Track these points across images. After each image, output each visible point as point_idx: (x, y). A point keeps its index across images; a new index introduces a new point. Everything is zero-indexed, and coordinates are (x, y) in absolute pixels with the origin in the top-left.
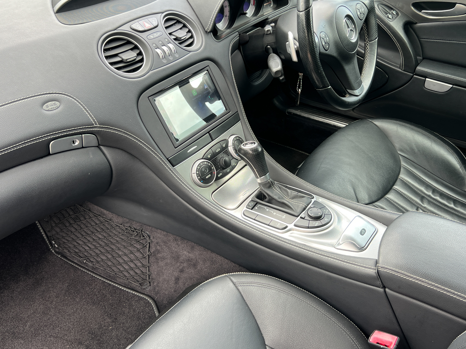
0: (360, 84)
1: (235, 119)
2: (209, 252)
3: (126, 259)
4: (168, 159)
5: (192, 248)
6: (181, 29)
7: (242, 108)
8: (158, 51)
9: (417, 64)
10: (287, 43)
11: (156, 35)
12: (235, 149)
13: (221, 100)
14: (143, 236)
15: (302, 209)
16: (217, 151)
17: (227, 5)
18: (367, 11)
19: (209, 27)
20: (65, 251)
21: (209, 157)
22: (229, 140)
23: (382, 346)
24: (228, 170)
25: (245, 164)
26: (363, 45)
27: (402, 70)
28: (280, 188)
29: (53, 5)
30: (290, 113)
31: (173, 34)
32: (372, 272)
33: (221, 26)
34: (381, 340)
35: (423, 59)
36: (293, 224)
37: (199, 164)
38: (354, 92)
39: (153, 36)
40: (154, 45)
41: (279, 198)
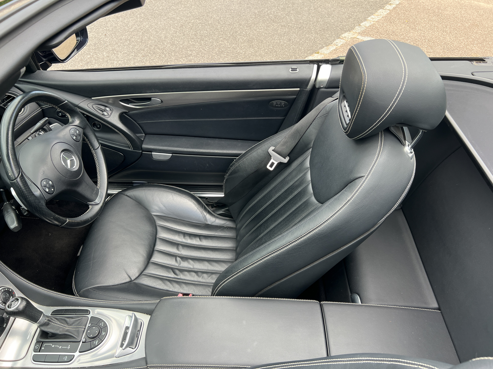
0: (97, 193)
9: (142, 142)
18: (81, 130)
24: (4, 325)
27: (132, 149)
35: (146, 134)
36: (78, 351)
41: (60, 332)
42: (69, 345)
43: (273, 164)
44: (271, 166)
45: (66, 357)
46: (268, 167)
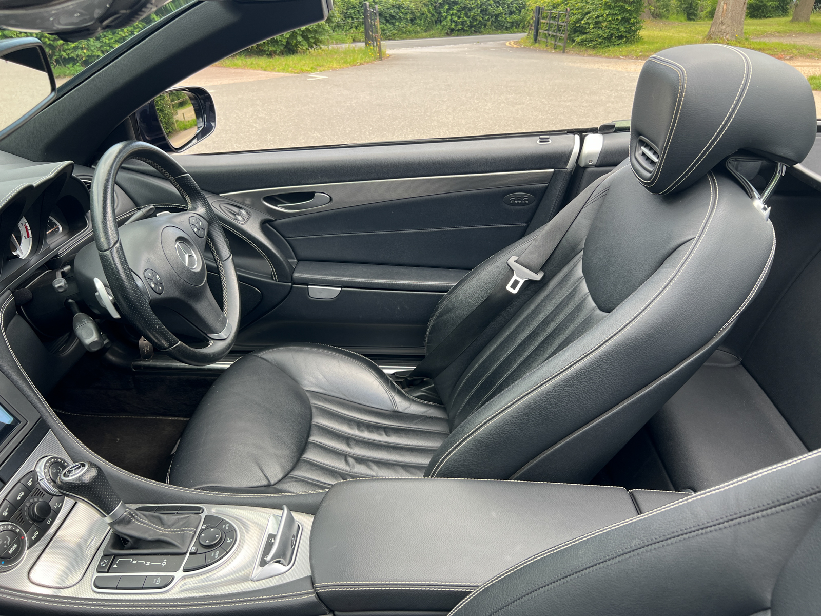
0: (224, 322)
1: (41, 429)
9: (293, 270)
10: (97, 294)
12: (53, 482)
15: (190, 538)
18: (206, 223)
21: (6, 514)
24: (48, 520)
27: (276, 281)
30: (138, 368)
32: (311, 598)
35: (298, 260)
36: (181, 568)
38: (219, 336)
41: (150, 536)
42: (165, 560)
43: (516, 282)
44: (514, 286)
45: (159, 578)
46: (509, 288)
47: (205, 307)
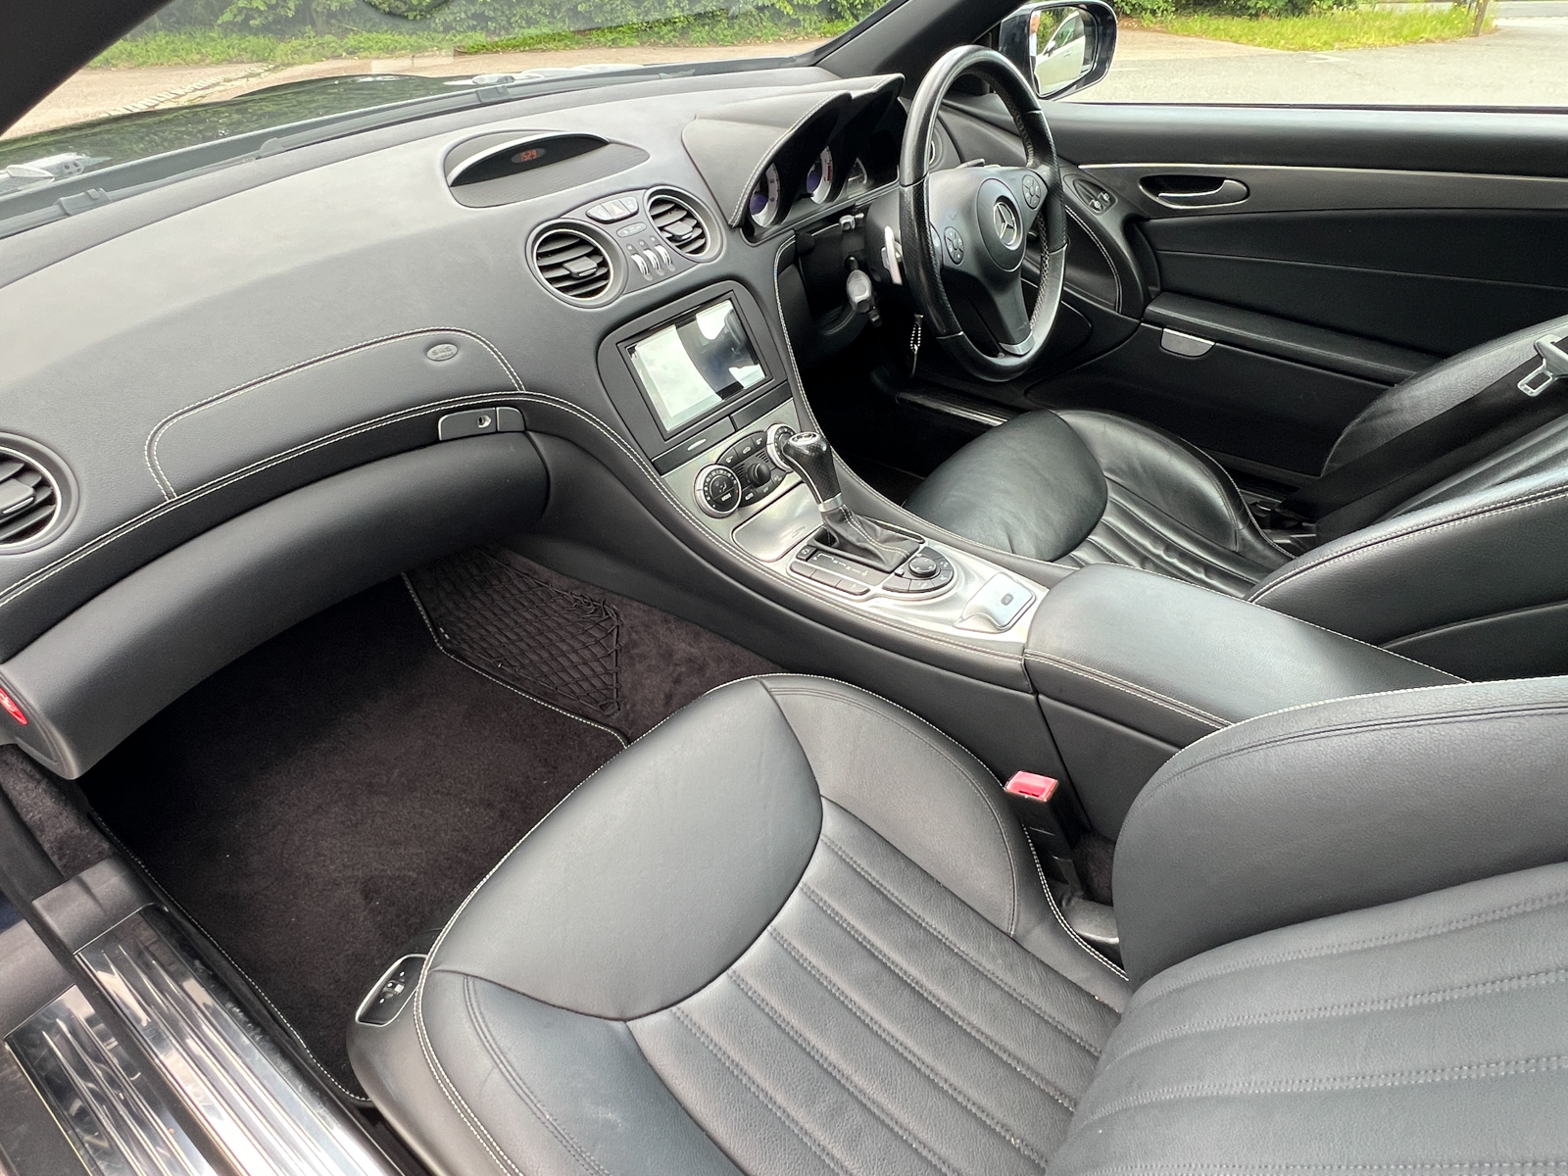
0: (1025, 333)
1: (784, 394)
2: (728, 644)
3: (574, 658)
4: (650, 460)
5: (697, 636)
6: (681, 220)
7: (797, 374)
8: (637, 259)
9: (1148, 300)
10: (884, 249)
11: (633, 229)
12: (778, 448)
13: (759, 365)
14: (607, 614)
15: (900, 559)
16: (744, 452)
17: (775, 179)
18: (1045, 191)
19: (735, 217)
20: (464, 646)
21: (729, 461)
22: (769, 433)
23: (1026, 796)
24: (765, 488)
25: (800, 479)
26: (1039, 259)
27: (1118, 312)
28: (861, 523)
29: (446, 174)
30: (902, 400)
31: (667, 228)
32: (1015, 664)
33: (761, 218)
34: (1027, 787)
35: (1163, 290)
36: (881, 585)
37: (710, 473)
38: (1013, 349)
39: (628, 230)
40: (630, 248)
41: (858, 541)
42: (867, 571)
45: (854, 585)
47: (1008, 303)
